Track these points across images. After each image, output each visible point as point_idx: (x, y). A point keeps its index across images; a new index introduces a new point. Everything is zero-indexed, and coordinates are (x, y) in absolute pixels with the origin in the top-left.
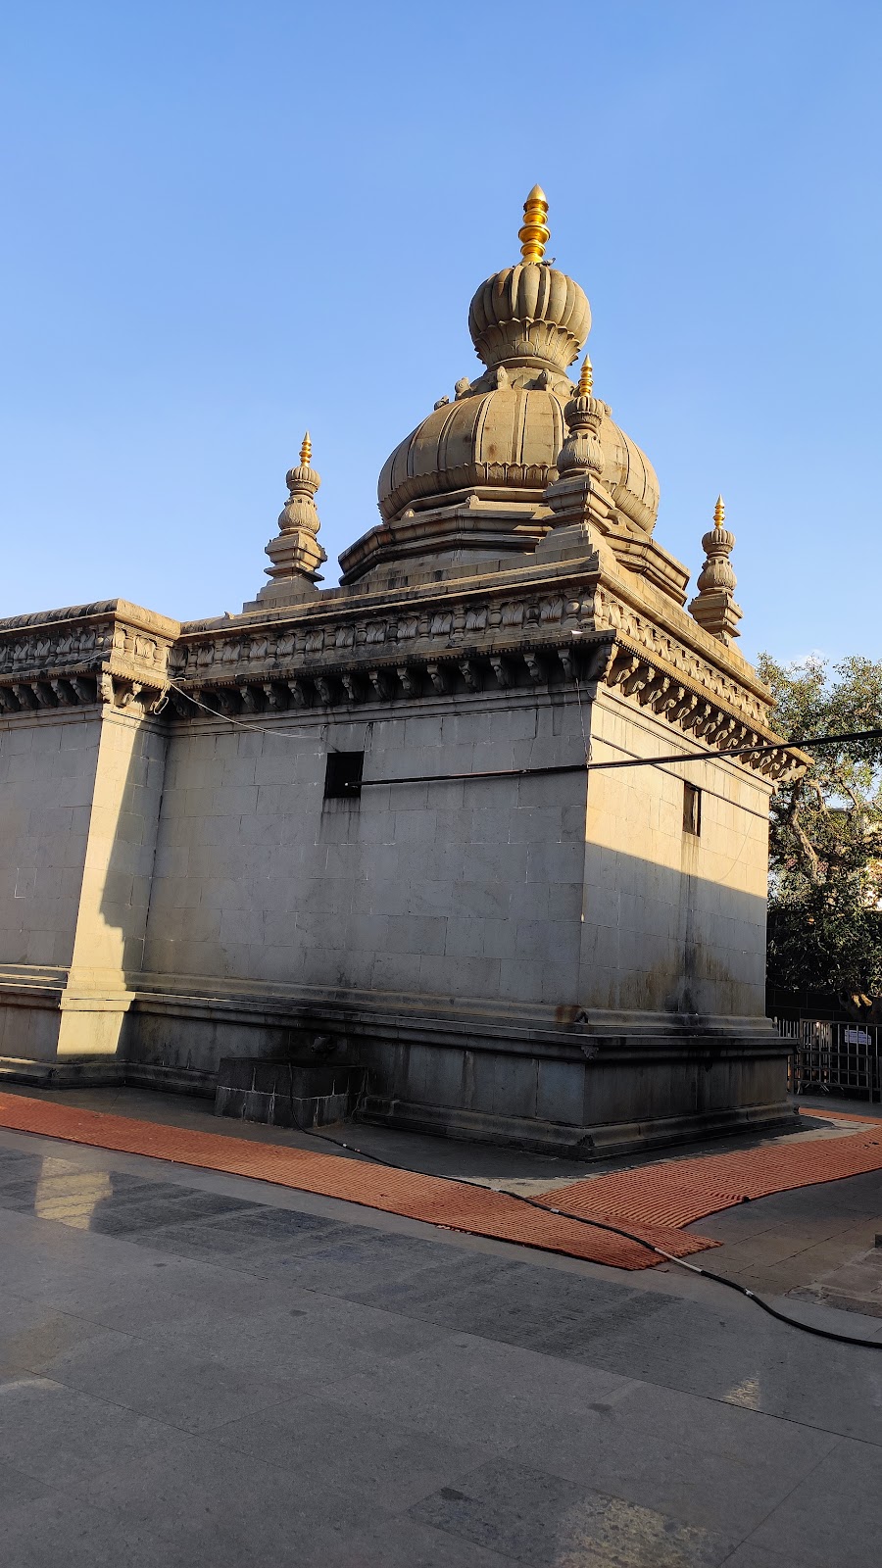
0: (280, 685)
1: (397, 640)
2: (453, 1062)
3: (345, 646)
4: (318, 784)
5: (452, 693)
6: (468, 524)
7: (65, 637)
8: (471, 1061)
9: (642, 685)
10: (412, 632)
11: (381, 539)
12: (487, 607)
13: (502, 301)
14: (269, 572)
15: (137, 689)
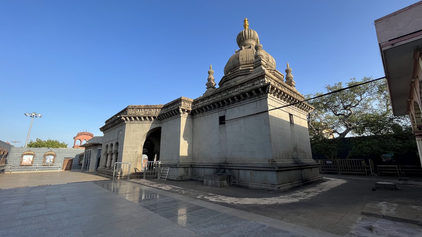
0: (209, 106)
1: (229, 94)
2: (248, 173)
3: (220, 97)
4: (218, 122)
5: (240, 101)
6: (239, 72)
7: (175, 104)
8: (252, 172)
9: (277, 94)
10: (231, 92)
11: (225, 78)
12: (244, 85)
13: (242, 36)
14: (206, 88)
15: (186, 110)
